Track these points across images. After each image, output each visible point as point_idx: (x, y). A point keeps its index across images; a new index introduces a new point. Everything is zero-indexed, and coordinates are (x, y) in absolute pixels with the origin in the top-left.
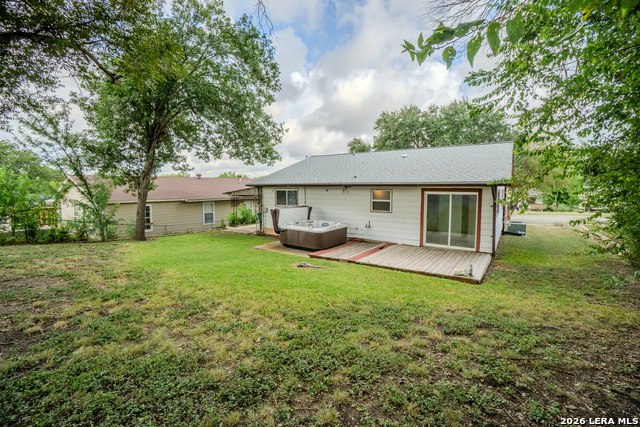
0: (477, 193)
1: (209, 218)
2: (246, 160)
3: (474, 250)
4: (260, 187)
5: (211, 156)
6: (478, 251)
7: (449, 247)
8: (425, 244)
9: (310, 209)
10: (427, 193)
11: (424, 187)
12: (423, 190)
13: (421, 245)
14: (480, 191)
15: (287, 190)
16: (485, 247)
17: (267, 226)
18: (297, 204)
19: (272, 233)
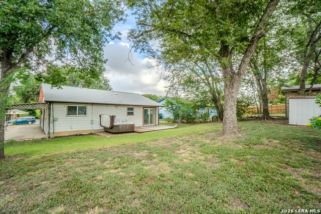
0: (155, 109)
7: (149, 125)
10: (144, 109)
11: (144, 107)
13: (143, 126)
15: (78, 106)
16: (157, 123)
17: (56, 131)
18: (85, 114)
19: (62, 135)
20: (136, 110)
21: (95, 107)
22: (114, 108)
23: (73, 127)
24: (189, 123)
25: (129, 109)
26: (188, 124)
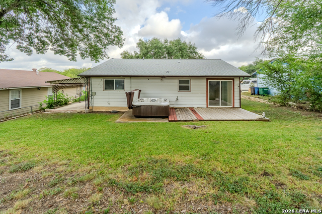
0: (232, 81)
1: (16, 104)
2: (71, 57)
3: (232, 106)
4: (88, 77)
5: (34, 51)
6: (234, 107)
7: (220, 106)
8: (209, 106)
9: (140, 91)
10: (209, 81)
11: (208, 78)
12: (207, 79)
13: (207, 107)
14: (233, 80)
15: (115, 79)
16: (237, 104)
17: (95, 105)
18: (123, 89)
19: (100, 110)
20: (193, 84)
21: (133, 80)
22: (158, 81)
23: (110, 103)
24: (317, 111)
25: (181, 82)
26: (312, 114)
